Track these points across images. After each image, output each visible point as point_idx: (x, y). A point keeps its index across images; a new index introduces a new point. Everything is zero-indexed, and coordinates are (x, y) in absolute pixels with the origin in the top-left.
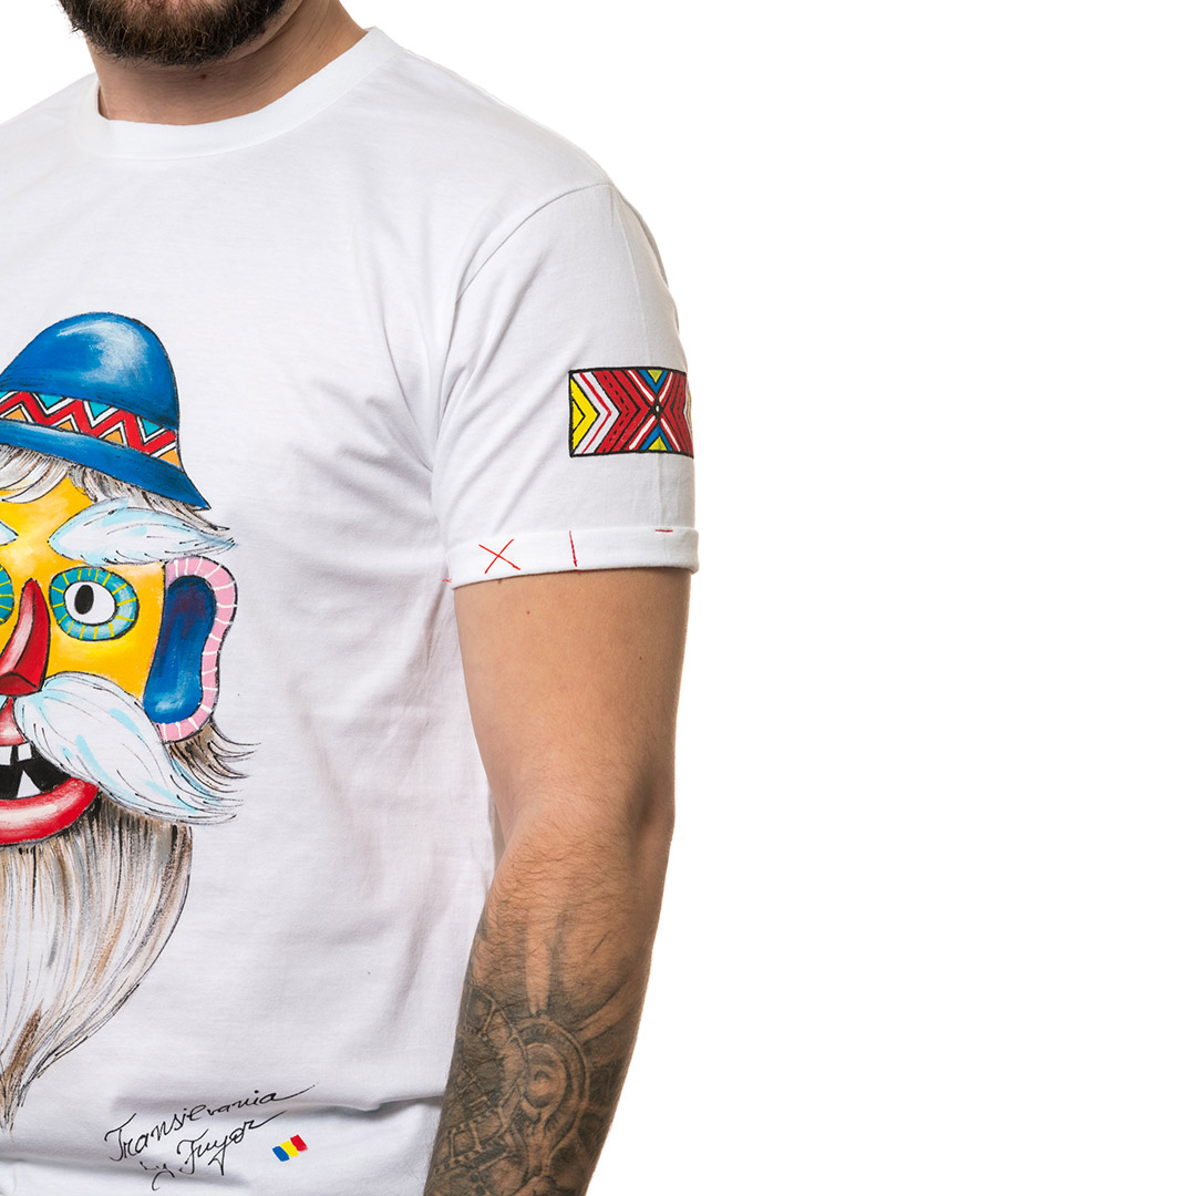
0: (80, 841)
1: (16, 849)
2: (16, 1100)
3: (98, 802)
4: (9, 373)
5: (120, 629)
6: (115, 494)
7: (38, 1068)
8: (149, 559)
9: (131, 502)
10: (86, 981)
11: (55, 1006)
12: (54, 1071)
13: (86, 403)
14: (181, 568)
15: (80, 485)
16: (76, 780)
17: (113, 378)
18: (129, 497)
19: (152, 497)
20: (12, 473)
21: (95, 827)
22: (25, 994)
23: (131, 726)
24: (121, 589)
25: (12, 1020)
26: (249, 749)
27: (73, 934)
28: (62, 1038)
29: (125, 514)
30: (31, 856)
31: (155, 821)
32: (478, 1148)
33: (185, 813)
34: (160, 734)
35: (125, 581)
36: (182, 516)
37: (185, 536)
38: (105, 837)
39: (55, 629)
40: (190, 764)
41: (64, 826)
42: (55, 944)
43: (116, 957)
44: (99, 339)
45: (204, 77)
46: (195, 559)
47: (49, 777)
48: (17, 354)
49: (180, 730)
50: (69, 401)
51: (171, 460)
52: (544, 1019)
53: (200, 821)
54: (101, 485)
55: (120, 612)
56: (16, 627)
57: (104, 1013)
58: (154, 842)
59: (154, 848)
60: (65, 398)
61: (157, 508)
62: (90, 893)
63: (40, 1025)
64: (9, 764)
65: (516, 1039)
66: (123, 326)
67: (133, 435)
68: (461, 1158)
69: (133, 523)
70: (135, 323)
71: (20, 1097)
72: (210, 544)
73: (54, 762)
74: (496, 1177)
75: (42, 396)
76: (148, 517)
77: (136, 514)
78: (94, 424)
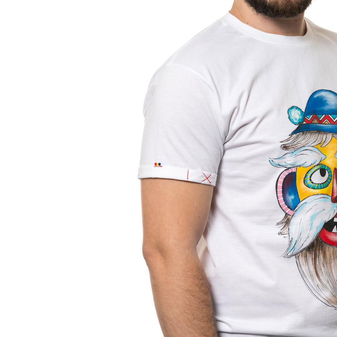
4: (307, 110)
17: (334, 107)
20: (320, 138)
50: (324, 116)
75: (318, 115)
78: (334, 121)
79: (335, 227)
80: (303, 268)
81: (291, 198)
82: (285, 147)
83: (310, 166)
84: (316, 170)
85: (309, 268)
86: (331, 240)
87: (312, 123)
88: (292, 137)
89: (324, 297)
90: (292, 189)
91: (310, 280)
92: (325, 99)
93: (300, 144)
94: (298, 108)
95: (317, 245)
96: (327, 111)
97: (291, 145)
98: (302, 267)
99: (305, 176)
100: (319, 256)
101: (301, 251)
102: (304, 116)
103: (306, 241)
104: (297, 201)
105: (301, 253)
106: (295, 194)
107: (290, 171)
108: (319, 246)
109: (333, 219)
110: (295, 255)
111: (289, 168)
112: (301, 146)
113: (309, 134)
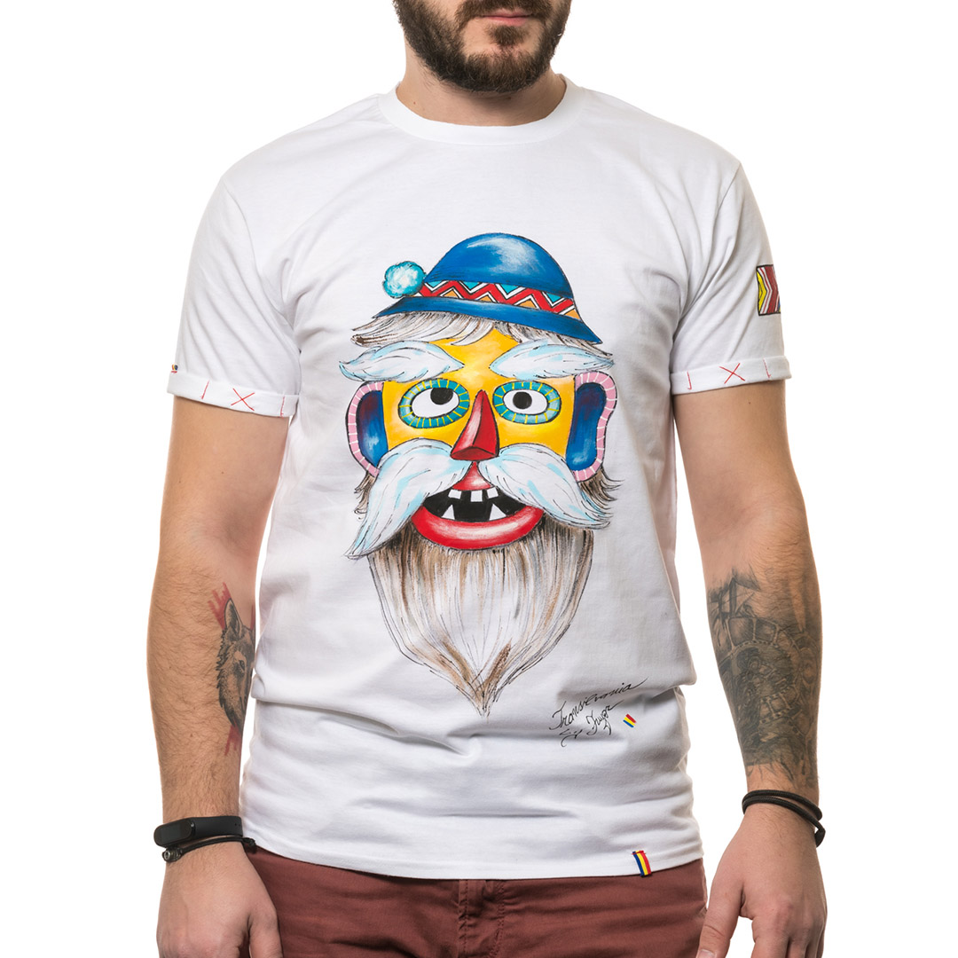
0: (533, 543)
1: (491, 551)
2: (492, 698)
3: (544, 519)
4: (436, 270)
5: (551, 416)
6: (537, 338)
7: (509, 678)
8: (564, 374)
9: (550, 341)
10: (539, 625)
11: (521, 641)
12: (521, 678)
13: (498, 286)
14: (585, 378)
15: (507, 333)
16: (530, 507)
17: (516, 270)
18: (547, 338)
19: (564, 338)
20: (455, 328)
21: (542, 535)
22: (499, 634)
23: (559, 473)
24: (550, 393)
25: (488, 651)
26: (619, 483)
27: (530, 598)
28: (527, 659)
29: (547, 348)
30: (501, 554)
31: (574, 528)
32: (788, 707)
33: (590, 523)
34: (575, 477)
35: (552, 388)
36: (585, 348)
37: (588, 360)
38: (548, 540)
39: (499, 420)
40: (591, 494)
41: (523, 534)
42: (519, 605)
43: (557, 611)
44: (497, 248)
45: (510, 98)
46: (594, 373)
47: (511, 506)
48: (440, 259)
49: (585, 474)
50: (483, 285)
51: (573, 315)
52: (806, 634)
53: (598, 527)
54: (524, 332)
55: (550, 407)
56: (469, 420)
57: (551, 644)
58: (574, 541)
59: (573, 544)
60: (481, 283)
61: (568, 344)
62: (540, 573)
63: (510, 653)
64: (481, 500)
65: (794, 646)
66: (512, 240)
67: (542, 302)
68: (779, 713)
69: (553, 353)
70: (522, 239)
71: (495, 697)
72: (604, 363)
73: (514, 497)
74: (800, 723)
75: (466, 283)
76: (562, 350)
77: (553, 348)
78: (507, 297)
79: (451, 508)
80: (383, 582)
81: (372, 442)
82: (361, 340)
83: (411, 380)
84: (423, 391)
85: (392, 583)
86: (439, 532)
87: (438, 296)
88: (378, 322)
89: (408, 643)
90: (375, 424)
91: (392, 608)
92: (499, 252)
93: (393, 336)
94: (416, 265)
95: (406, 538)
96: (496, 277)
97: (372, 337)
98: (382, 578)
99: (401, 401)
100: (409, 561)
101: (379, 549)
102: (423, 282)
103: (385, 528)
104: (383, 449)
105: (377, 553)
106: (380, 436)
107: (369, 388)
108: (410, 543)
109: (448, 491)
110: (367, 555)
111: (367, 382)
112: (396, 340)
113: (421, 318)
